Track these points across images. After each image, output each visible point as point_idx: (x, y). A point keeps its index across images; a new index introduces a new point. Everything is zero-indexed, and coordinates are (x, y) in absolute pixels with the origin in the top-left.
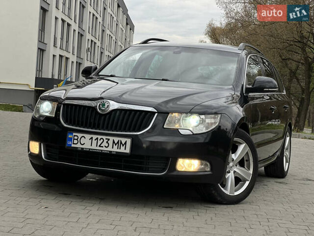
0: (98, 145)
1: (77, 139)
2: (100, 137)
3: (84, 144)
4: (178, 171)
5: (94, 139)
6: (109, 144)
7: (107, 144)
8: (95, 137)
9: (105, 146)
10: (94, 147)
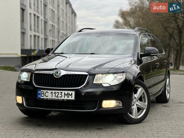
0: (56, 96)
1: (43, 94)
2: (56, 91)
3: (48, 96)
4: (104, 108)
5: (53, 93)
6: (62, 95)
7: (61, 95)
8: (54, 92)
9: (60, 97)
10: (54, 97)
